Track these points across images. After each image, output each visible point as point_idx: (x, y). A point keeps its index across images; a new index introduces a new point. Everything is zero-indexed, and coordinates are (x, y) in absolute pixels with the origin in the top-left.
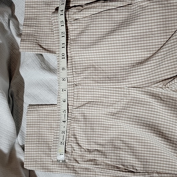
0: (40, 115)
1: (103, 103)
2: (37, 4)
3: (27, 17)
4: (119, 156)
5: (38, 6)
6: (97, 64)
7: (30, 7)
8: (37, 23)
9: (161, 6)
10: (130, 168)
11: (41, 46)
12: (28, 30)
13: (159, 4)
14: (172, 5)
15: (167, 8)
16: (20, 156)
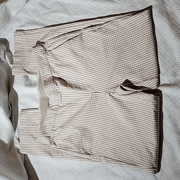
0: (28, 116)
1: (77, 104)
2: (22, 42)
3: (16, 51)
4: (81, 143)
5: (23, 43)
6: (70, 79)
7: (18, 44)
8: (23, 54)
9: (101, 32)
10: (88, 151)
11: (25, 70)
12: (17, 60)
13: (100, 32)
14: (108, 30)
15: (105, 33)
16: (17, 145)
